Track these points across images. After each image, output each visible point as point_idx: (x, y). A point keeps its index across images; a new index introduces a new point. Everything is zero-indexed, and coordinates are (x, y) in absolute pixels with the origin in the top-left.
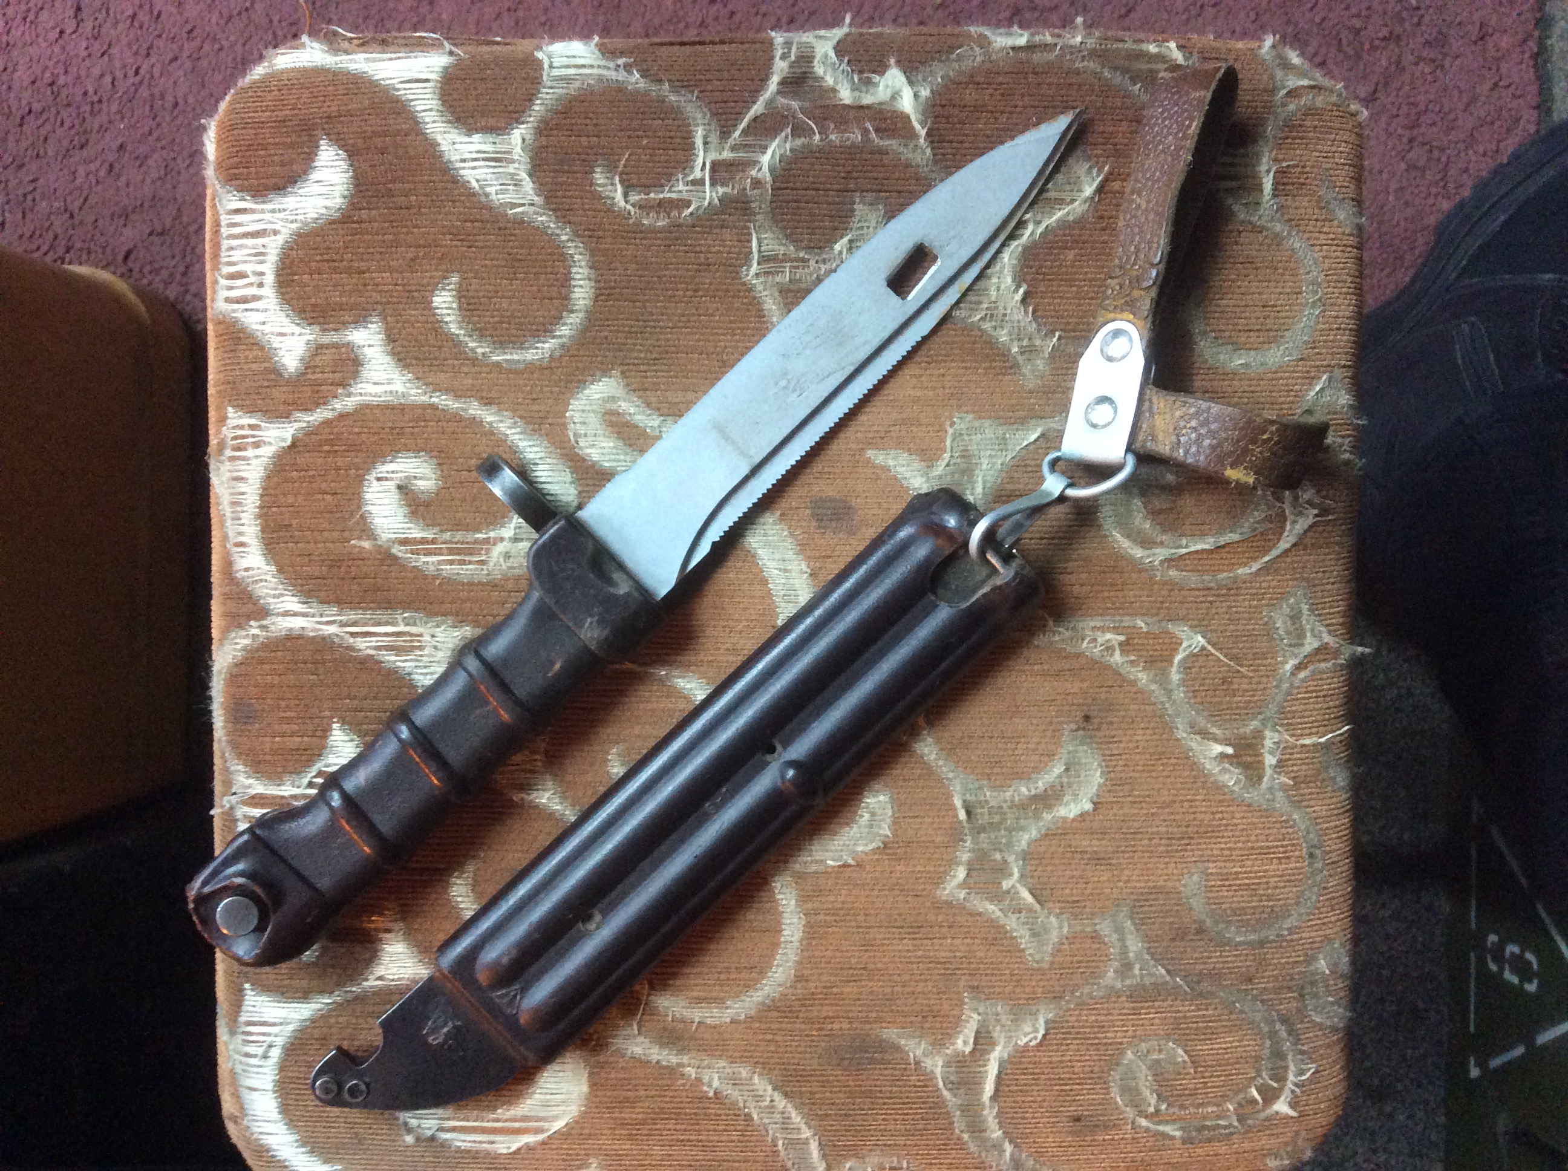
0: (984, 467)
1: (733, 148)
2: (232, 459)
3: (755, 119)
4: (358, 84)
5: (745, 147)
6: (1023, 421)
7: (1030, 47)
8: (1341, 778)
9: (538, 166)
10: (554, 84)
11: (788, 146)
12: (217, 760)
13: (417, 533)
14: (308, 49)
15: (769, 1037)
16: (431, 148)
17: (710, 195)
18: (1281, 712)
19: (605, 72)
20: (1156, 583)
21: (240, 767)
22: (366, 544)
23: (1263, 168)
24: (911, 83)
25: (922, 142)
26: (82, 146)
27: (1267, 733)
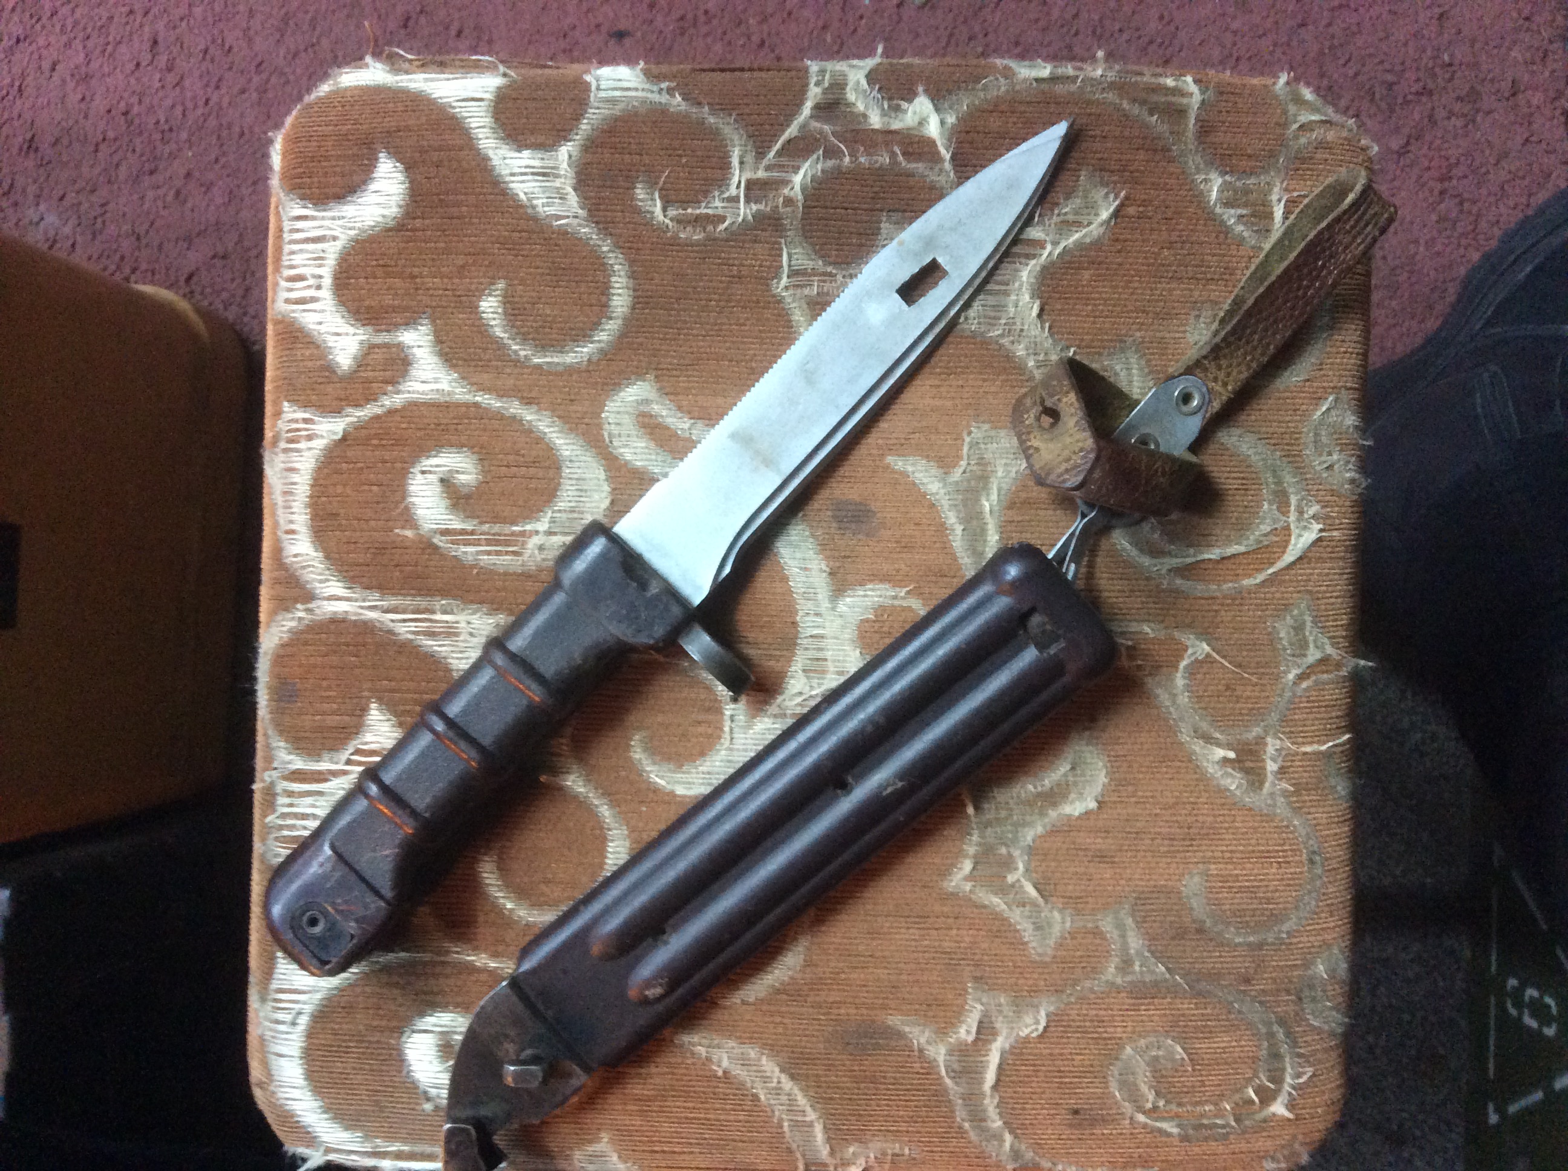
0: (1000, 474)
1: (768, 168)
2: (286, 451)
3: (789, 141)
4: (418, 102)
5: (780, 167)
7: (1053, 79)
8: (1342, 787)
9: (584, 179)
10: (601, 105)
11: (819, 167)
12: (260, 738)
13: (457, 525)
14: (371, 69)
15: (778, 1019)
16: (483, 163)
17: (745, 211)
18: (1284, 720)
19: (649, 95)
20: (1163, 591)
21: (282, 744)
22: (409, 533)
23: (1274, 197)
24: (937, 109)
25: (947, 166)
26: (152, 173)
27: (1269, 740)
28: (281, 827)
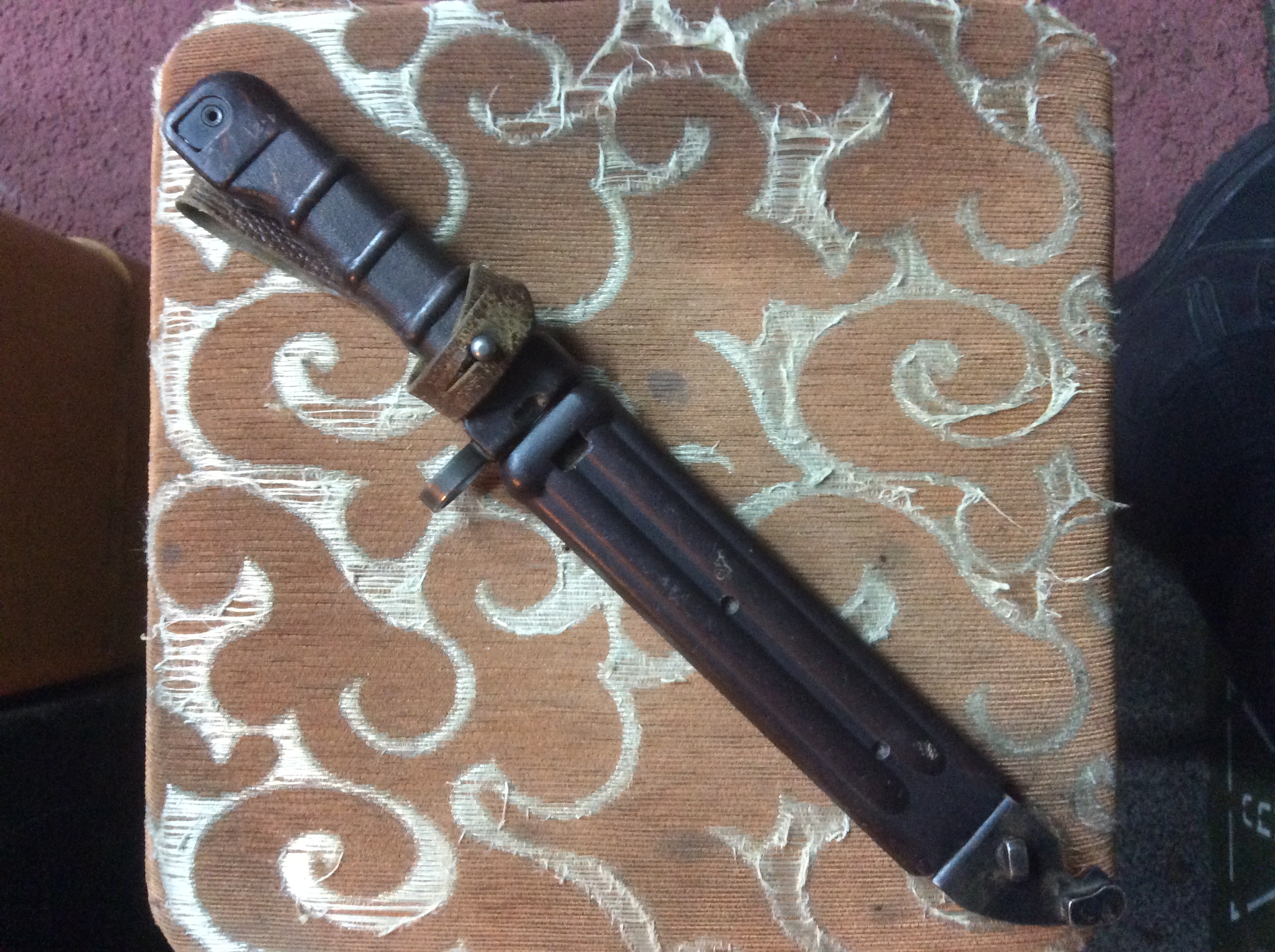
0: (795, 344)
1: (585, 82)
2: (168, 340)
3: (603, 58)
4: (276, 35)
5: (596, 81)
6: (827, 306)
8: (1103, 614)
9: (424, 96)
10: (437, 32)
11: (630, 79)
12: (150, 596)
13: (318, 400)
14: (239, 10)
15: (612, 832)
16: (335, 83)
17: (565, 120)
18: (1052, 556)
19: (480, 23)
20: (941, 444)
21: (168, 599)
22: (277, 407)
23: (1028, 99)
24: (732, 28)
25: (742, 76)
26: (84, 145)
27: (1038, 573)
28: (168, 673)
